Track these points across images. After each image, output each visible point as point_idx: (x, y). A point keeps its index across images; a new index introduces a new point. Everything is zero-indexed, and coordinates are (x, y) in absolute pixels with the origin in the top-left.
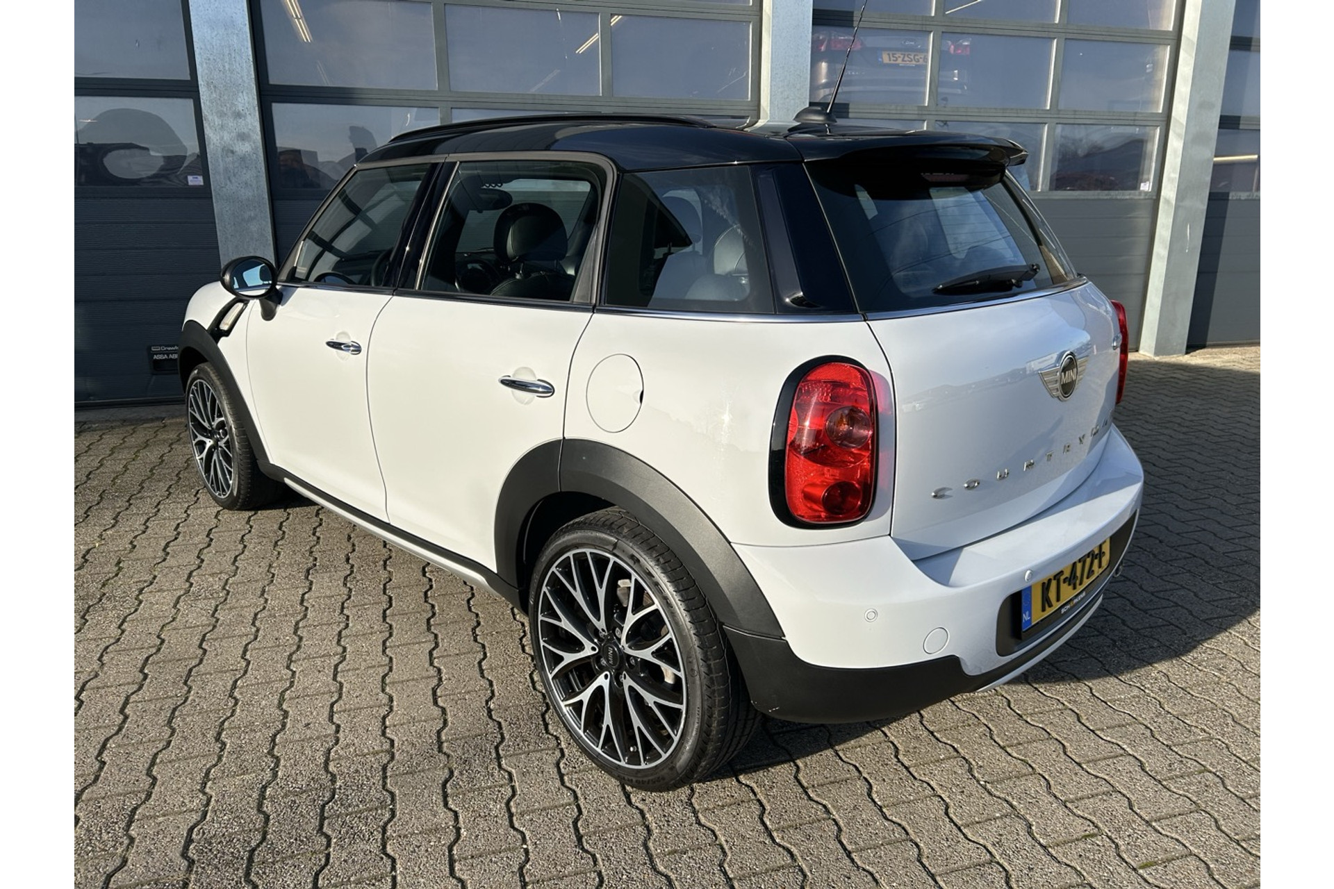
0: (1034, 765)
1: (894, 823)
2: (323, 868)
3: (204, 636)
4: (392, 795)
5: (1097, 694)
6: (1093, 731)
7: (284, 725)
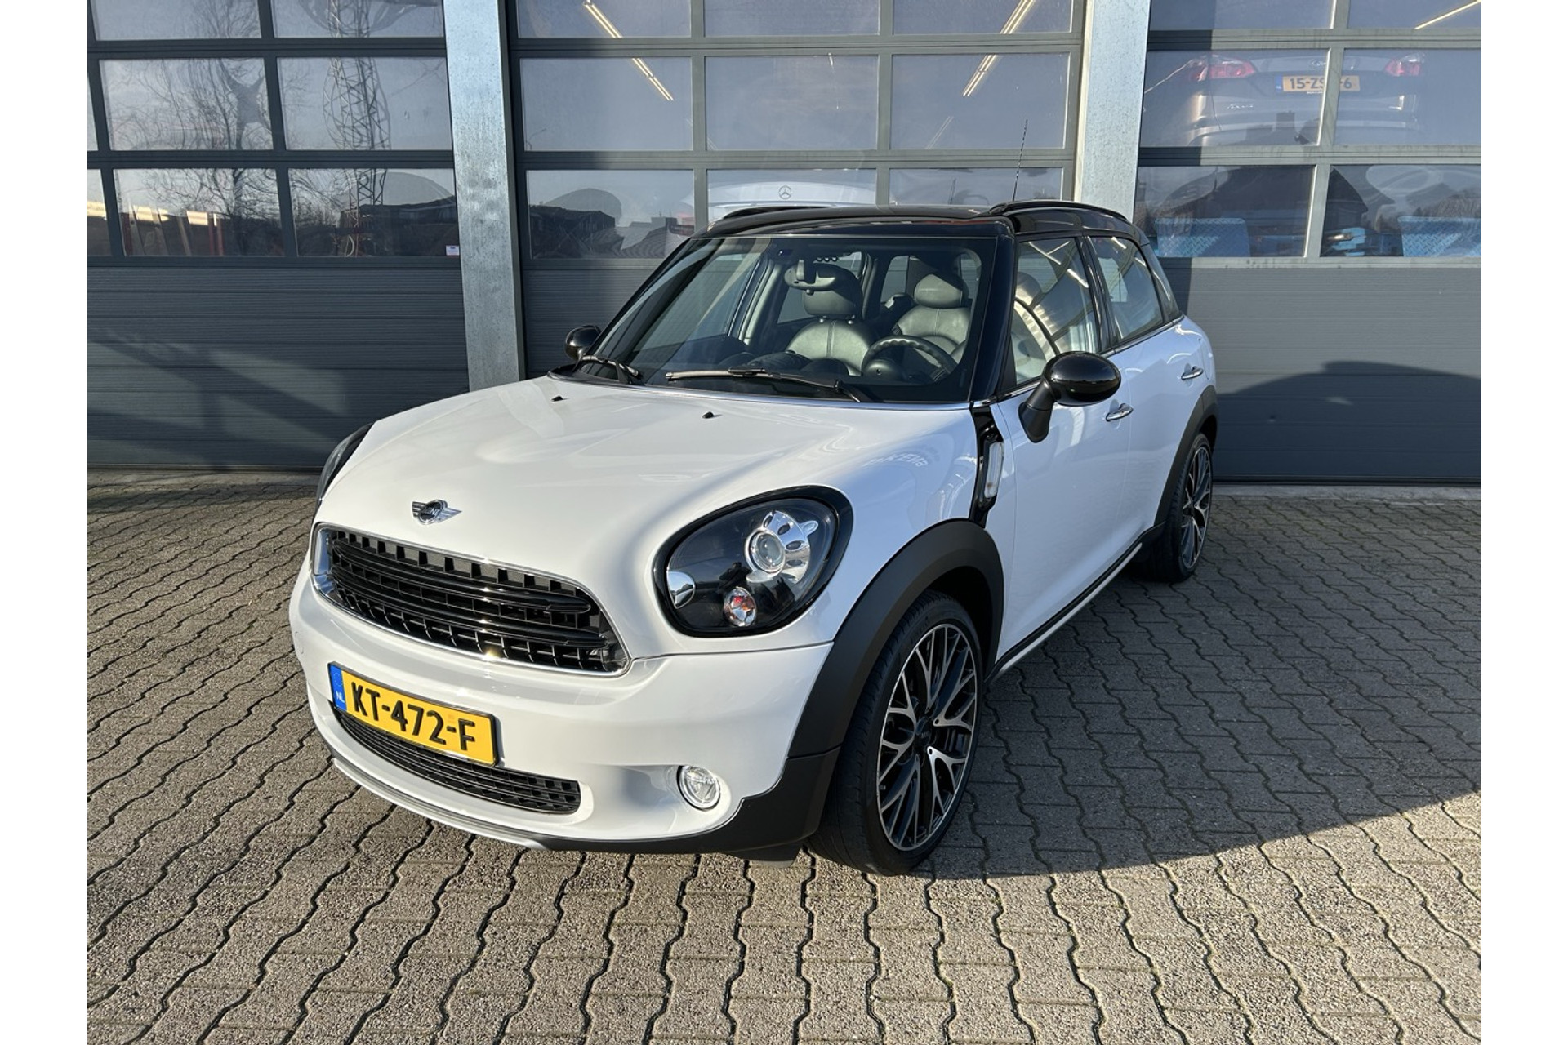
0: (955, 992)
1: (728, 1016)
2: (167, 931)
3: (262, 699)
4: (279, 877)
5: (1129, 926)
6: (1075, 968)
7: (250, 795)
